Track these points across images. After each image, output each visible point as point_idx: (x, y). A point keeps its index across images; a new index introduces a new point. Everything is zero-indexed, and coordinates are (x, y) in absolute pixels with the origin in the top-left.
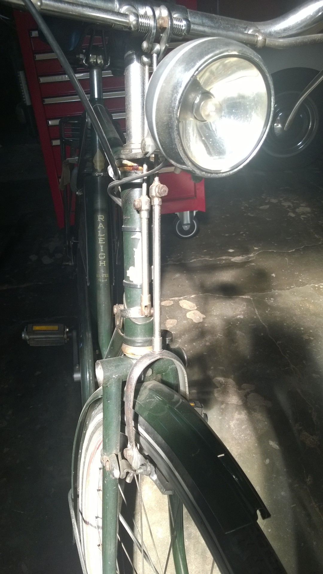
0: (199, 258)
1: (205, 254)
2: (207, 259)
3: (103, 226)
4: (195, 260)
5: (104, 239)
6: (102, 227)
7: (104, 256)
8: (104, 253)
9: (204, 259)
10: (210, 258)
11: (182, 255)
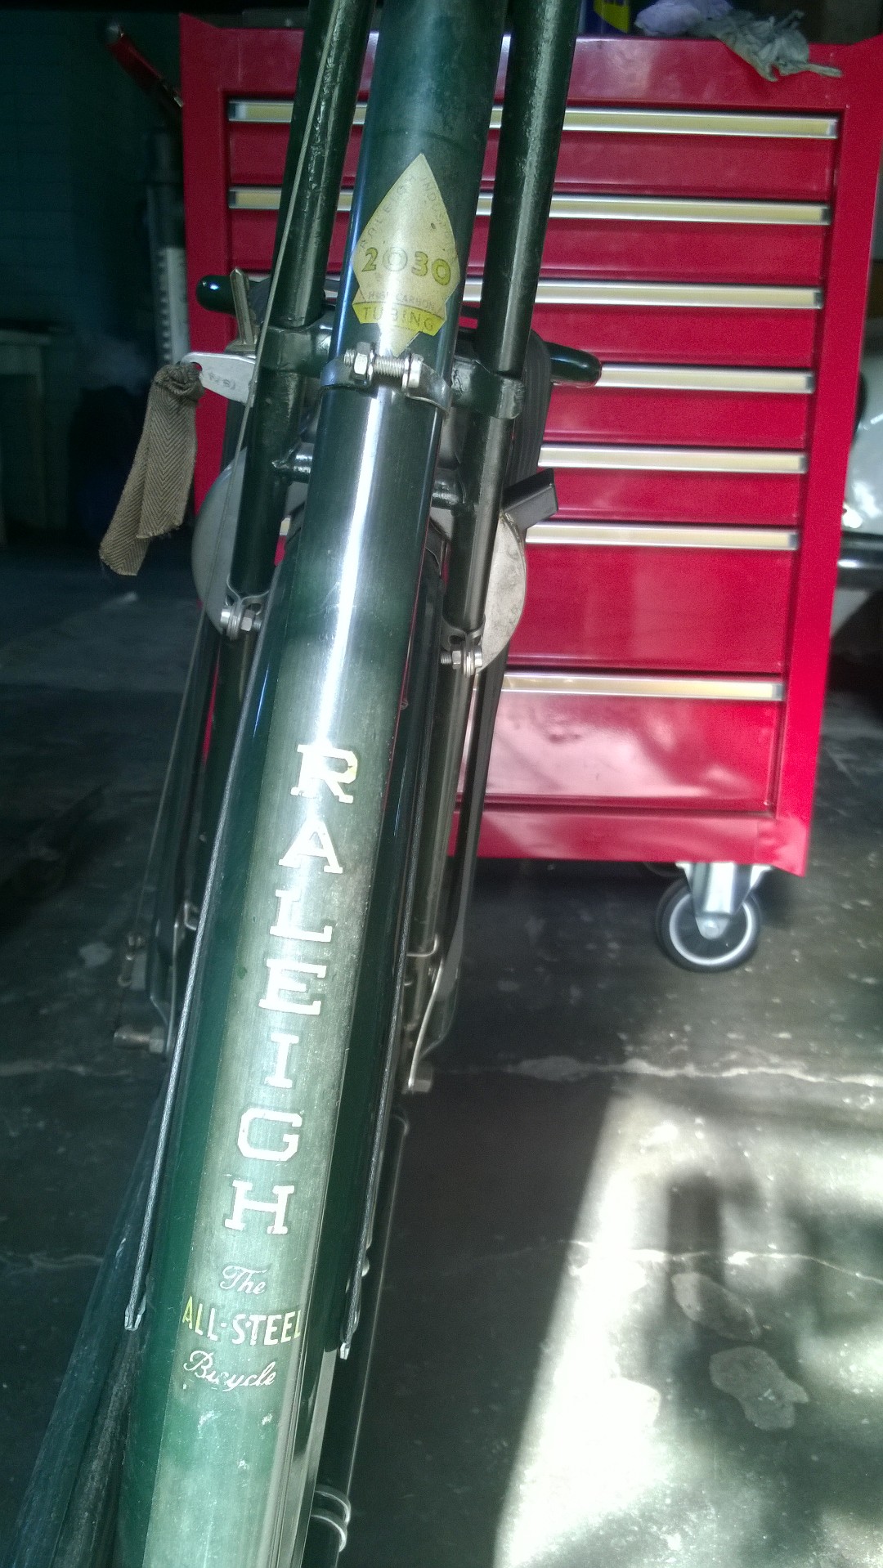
0: (762, 1065)
1: (786, 1052)
2: (796, 1073)
3: (329, 852)
4: (743, 1071)
5: (321, 971)
6: (325, 861)
7: (293, 1140)
8: (294, 1110)
9: (780, 1071)
10: (807, 1072)
11: (685, 1040)
